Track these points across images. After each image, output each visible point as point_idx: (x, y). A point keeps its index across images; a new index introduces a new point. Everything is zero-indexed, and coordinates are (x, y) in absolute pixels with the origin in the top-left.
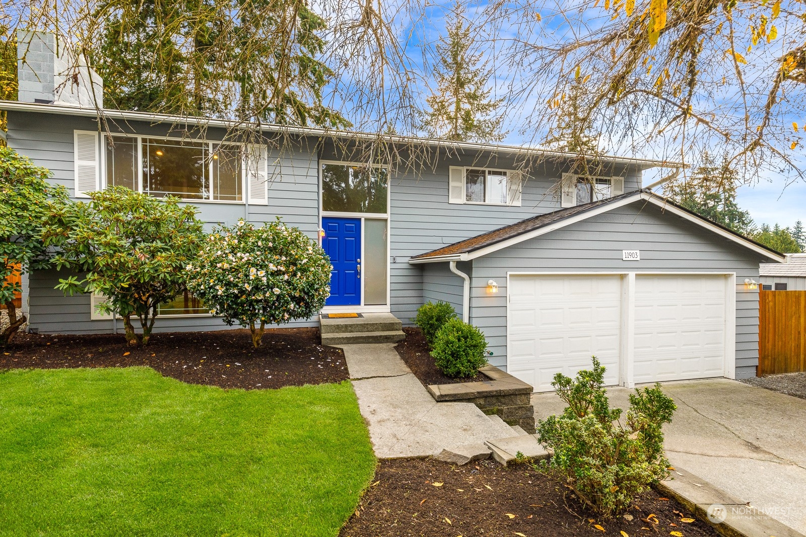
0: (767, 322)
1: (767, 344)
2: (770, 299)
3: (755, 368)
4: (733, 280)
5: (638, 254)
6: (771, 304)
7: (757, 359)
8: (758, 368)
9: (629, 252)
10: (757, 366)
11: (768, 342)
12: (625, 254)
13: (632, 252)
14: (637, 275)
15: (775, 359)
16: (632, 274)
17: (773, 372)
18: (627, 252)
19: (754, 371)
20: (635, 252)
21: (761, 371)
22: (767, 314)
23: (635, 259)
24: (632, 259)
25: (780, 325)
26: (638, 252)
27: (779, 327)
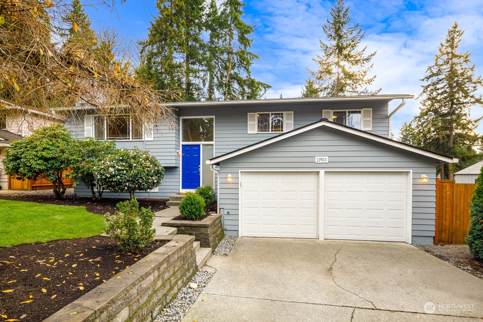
0: (444, 207)
1: (444, 222)
2: (447, 189)
3: (432, 238)
4: (411, 175)
5: (327, 159)
6: (448, 193)
7: (434, 232)
8: (435, 238)
9: (320, 158)
10: (434, 237)
11: (445, 220)
12: (317, 160)
13: (322, 158)
14: (325, 172)
15: (452, 233)
16: (322, 172)
17: (450, 243)
18: (318, 158)
19: (432, 240)
20: (324, 157)
21: (438, 240)
22: (444, 201)
23: (324, 162)
24: (322, 162)
25: (458, 208)
26: (327, 158)
27: (456, 210)
